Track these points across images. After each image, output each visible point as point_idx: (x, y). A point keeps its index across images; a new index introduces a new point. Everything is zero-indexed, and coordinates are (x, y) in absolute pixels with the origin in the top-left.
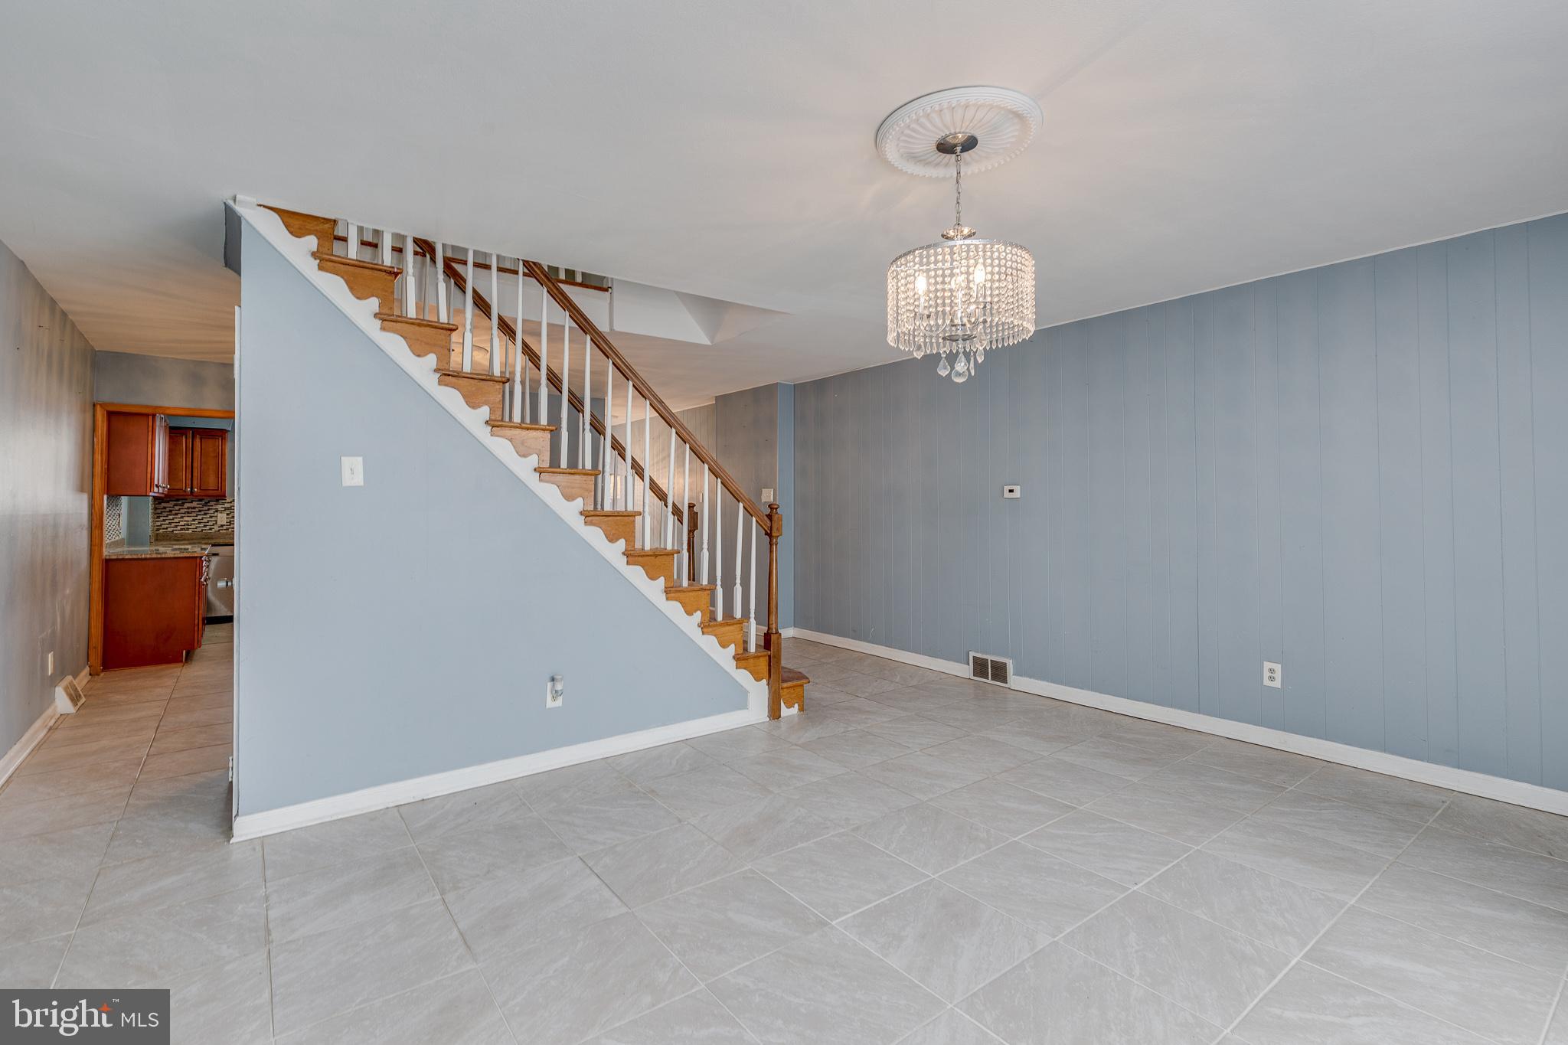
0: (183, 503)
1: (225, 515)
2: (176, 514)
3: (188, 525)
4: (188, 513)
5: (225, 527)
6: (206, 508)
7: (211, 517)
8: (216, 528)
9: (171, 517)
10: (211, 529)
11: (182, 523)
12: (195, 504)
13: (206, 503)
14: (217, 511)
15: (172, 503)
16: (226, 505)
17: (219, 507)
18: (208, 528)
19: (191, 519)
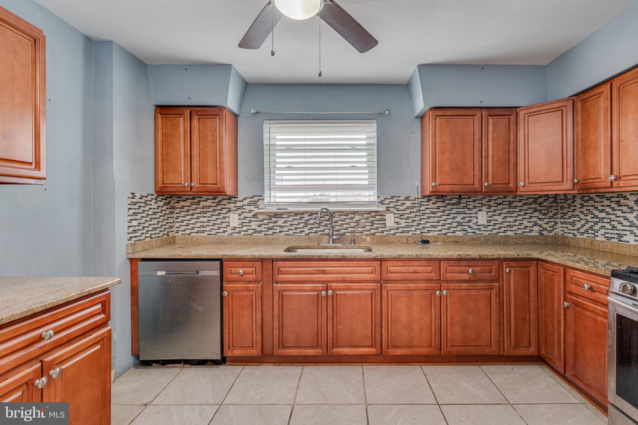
0: (199, 202)
1: (236, 216)
2: (193, 214)
3: (203, 226)
4: (204, 213)
5: (237, 230)
6: (219, 207)
7: (224, 218)
8: (229, 230)
9: (188, 218)
10: (224, 232)
11: (198, 225)
12: (209, 203)
13: (220, 201)
14: (230, 210)
15: (188, 203)
16: (239, 204)
17: (231, 206)
18: (222, 230)
19: (205, 220)
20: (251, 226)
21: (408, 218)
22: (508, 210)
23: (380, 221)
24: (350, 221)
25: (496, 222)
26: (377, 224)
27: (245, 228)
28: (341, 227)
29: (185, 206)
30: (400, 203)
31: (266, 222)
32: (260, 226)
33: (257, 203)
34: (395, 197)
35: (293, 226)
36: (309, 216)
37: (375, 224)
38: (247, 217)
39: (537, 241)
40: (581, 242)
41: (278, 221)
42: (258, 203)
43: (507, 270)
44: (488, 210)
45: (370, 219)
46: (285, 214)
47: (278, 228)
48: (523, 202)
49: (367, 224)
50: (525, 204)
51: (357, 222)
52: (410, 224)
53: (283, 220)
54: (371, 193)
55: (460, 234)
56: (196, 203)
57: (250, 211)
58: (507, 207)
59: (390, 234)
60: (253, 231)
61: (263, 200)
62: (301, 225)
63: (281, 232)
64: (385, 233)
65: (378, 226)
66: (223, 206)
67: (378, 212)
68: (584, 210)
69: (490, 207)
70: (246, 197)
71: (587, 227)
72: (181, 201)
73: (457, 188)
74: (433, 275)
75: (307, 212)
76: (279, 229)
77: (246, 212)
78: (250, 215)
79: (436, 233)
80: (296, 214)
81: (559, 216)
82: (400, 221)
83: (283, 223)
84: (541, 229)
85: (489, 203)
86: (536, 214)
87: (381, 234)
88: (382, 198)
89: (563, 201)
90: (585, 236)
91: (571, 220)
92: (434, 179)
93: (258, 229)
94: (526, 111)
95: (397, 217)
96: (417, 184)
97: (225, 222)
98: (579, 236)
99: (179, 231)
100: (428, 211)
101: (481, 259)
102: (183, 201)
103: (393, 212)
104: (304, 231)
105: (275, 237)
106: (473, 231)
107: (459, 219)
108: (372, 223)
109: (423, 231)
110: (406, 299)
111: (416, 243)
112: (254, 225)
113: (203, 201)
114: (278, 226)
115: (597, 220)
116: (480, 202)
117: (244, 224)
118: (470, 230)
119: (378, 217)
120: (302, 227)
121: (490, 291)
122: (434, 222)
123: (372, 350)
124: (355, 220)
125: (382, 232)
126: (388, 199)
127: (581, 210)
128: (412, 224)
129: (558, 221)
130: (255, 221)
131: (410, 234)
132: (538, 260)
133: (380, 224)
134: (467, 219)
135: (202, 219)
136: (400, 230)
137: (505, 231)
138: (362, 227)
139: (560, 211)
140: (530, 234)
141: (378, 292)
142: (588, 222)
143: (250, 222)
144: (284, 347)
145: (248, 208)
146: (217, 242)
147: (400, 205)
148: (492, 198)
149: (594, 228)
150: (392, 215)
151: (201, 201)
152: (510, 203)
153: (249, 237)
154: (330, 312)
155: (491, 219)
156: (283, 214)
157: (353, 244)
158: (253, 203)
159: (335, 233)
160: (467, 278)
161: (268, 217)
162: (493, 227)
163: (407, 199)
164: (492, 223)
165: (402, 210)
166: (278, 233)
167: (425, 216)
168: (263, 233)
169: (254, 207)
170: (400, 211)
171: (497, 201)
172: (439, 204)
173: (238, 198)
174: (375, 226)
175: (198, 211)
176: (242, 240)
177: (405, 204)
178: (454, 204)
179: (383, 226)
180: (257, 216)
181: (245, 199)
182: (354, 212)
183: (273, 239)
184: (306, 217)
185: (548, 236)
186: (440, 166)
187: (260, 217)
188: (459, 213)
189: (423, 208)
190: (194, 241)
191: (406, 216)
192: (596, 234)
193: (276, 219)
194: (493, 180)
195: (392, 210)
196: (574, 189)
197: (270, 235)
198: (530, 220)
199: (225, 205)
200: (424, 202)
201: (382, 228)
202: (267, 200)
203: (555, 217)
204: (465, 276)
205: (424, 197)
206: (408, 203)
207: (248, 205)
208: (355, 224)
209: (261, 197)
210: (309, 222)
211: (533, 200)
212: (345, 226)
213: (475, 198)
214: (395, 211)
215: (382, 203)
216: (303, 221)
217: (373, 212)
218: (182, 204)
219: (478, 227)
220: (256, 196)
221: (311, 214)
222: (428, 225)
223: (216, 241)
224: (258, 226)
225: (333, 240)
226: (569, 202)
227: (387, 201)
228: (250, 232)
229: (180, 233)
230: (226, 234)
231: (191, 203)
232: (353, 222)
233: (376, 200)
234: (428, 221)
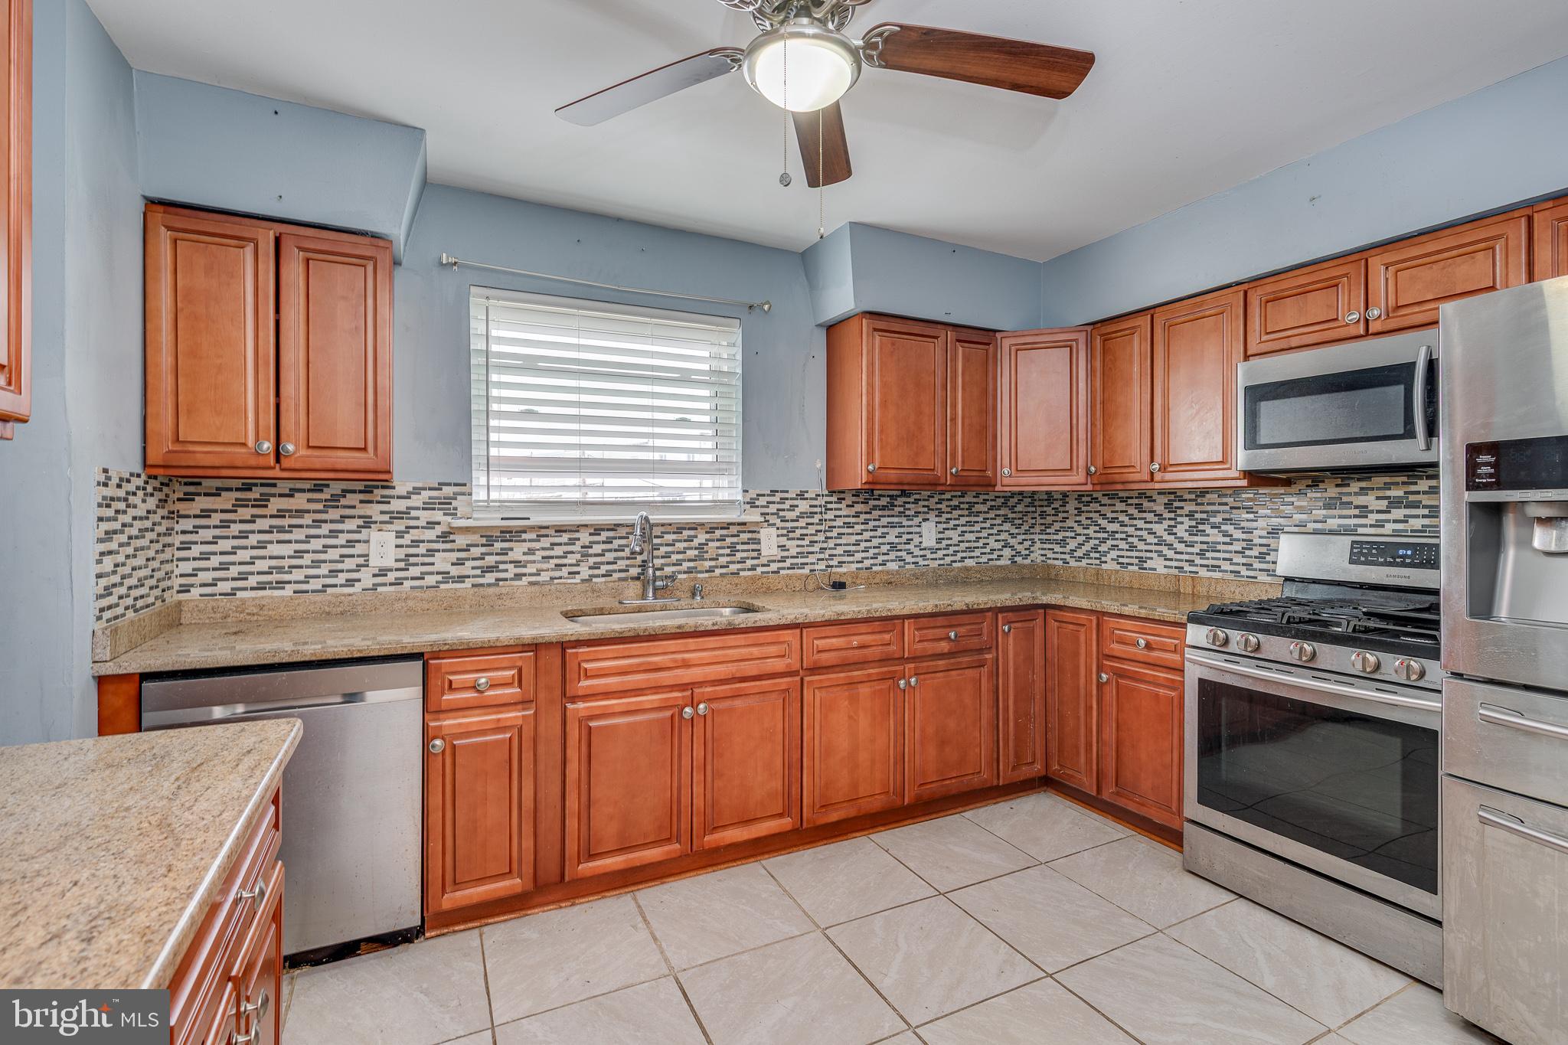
0: (264, 499)
1: (389, 538)
2: (243, 535)
3: (280, 569)
4: (281, 530)
5: (392, 576)
6: (334, 514)
7: (351, 543)
8: (366, 578)
9: (225, 545)
10: (350, 583)
11: (262, 565)
12: (300, 501)
13: (336, 498)
14: (368, 523)
15: (227, 500)
16: (397, 505)
17: (374, 511)
18: (342, 578)
19: (287, 550)
20: (433, 564)
21: (802, 537)
22: (968, 519)
23: (749, 543)
24: (685, 544)
25: (949, 542)
26: (743, 551)
27: (415, 571)
28: (668, 560)
29: (216, 511)
30: (786, 506)
31: (476, 551)
32: (460, 563)
33: (450, 504)
34: (777, 492)
35: (551, 561)
36: (591, 534)
37: (738, 551)
38: (423, 541)
39: (1010, 575)
40: (1079, 573)
41: (511, 549)
42: (455, 503)
43: (1006, 628)
44: (937, 519)
45: (729, 540)
46: (531, 532)
47: (510, 566)
48: (989, 503)
49: (721, 551)
50: (992, 508)
51: (701, 547)
52: (806, 549)
53: (525, 546)
54: (723, 482)
55: (893, 566)
56: (255, 500)
57: (432, 525)
58: (966, 512)
59: (768, 572)
60: (439, 578)
61: (470, 494)
62: (571, 559)
63: (518, 577)
64: (760, 570)
65: (745, 555)
66: (348, 512)
67: (744, 524)
68: (1082, 518)
69: (940, 513)
70: (420, 485)
71: (1087, 547)
72: (199, 494)
74: (893, 648)
75: (586, 526)
76: (512, 570)
77: (418, 527)
78: (431, 534)
79: (854, 566)
80: (560, 530)
81: (1037, 529)
82: (789, 544)
83: (524, 554)
84: (1014, 553)
85: (939, 506)
86: (1007, 526)
87: (750, 573)
88: (752, 494)
89: (1046, 503)
90: (1085, 562)
91: (1059, 537)
92: (870, 459)
93: (455, 571)
94: (1014, 341)
95: (782, 535)
96: (819, 466)
97: (353, 556)
98: (1073, 563)
99: (192, 586)
100: (839, 522)
101: (969, 612)
102: (206, 495)
103: (775, 524)
104: (578, 573)
105: (504, 591)
106: (914, 560)
107: (891, 538)
108: (733, 547)
109: (831, 563)
110: (846, 703)
111: (822, 589)
112: (442, 562)
113: (281, 495)
114: (511, 562)
115: (1105, 535)
116: (926, 503)
117: (412, 560)
118: (909, 559)
119: (744, 537)
120: (574, 562)
121: (978, 670)
122: (849, 545)
123: (786, 823)
124: (696, 542)
125: (753, 568)
126: (764, 495)
127: (1078, 518)
128: (811, 549)
129: (1036, 537)
130: (444, 551)
131: (806, 571)
132: (1046, 607)
133: (748, 551)
134: (905, 537)
135: (274, 549)
136: (789, 562)
137: (963, 558)
138: (711, 559)
139: (1039, 521)
140: (998, 563)
141: (796, 695)
142: (1088, 538)
143: (431, 552)
144: (592, 856)
145: (425, 516)
146: (328, 613)
147: (788, 510)
148: (943, 497)
149: (1100, 549)
150: (773, 531)
151: (274, 495)
152: (971, 505)
153: (431, 593)
154: (698, 753)
155: (941, 536)
156: (525, 532)
157: (699, 598)
158: (440, 503)
159: (658, 573)
161: (484, 541)
162: (945, 552)
163: (801, 496)
164: (945, 542)
165: (792, 521)
166: (511, 579)
167: (834, 534)
168: (468, 583)
169: (442, 512)
170: (788, 521)
171: (952, 503)
172: (859, 508)
173: (394, 488)
174: (739, 555)
175: (263, 524)
176: (410, 603)
177: (797, 506)
178: (884, 508)
179: (755, 554)
180: (452, 537)
181: (417, 491)
182: (694, 526)
183: (500, 596)
184: (585, 537)
185: (1024, 566)
186: (881, 432)
187: (461, 540)
188: (892, 526)
189: (830, 515)
190: (249, 614)
191: (799, 532)
192: (1103, 559)
193: (506, 545)
194: (963, 462)
195: (773, 519)
197: (489, 585)
198: (998, 538)
199: (354, 507)
200: (831, 503)
201: (753, 558)
202: (480, 495)
203: (1032, 530)
204: (944, 646)
205: (832, 493)
206: (803, 506)
207: (424, 509)
208: (696, 552)
209: (463, 486)
210: (591, 551)
211: (1002, 500)
212: (675, 557)
213: (917, 497)
214: (778, 522)
215: (752, 504)
216: (577, 548)
217: (734, 524)
218: (202, 503)
219: (922, 553)
220: (449, 484)
221: (597, 530)
222: (840, 550)
223: (327, 609)
224: (453, 564)
225: (655, 589)
226: (1056, 505)
227: (762, 501)
228: (431, 580)
229: (195, 592)
230: (358, 588)
231: (237, 500)
232: (691, 548)
233: (740, 497)
234: (839, 541)
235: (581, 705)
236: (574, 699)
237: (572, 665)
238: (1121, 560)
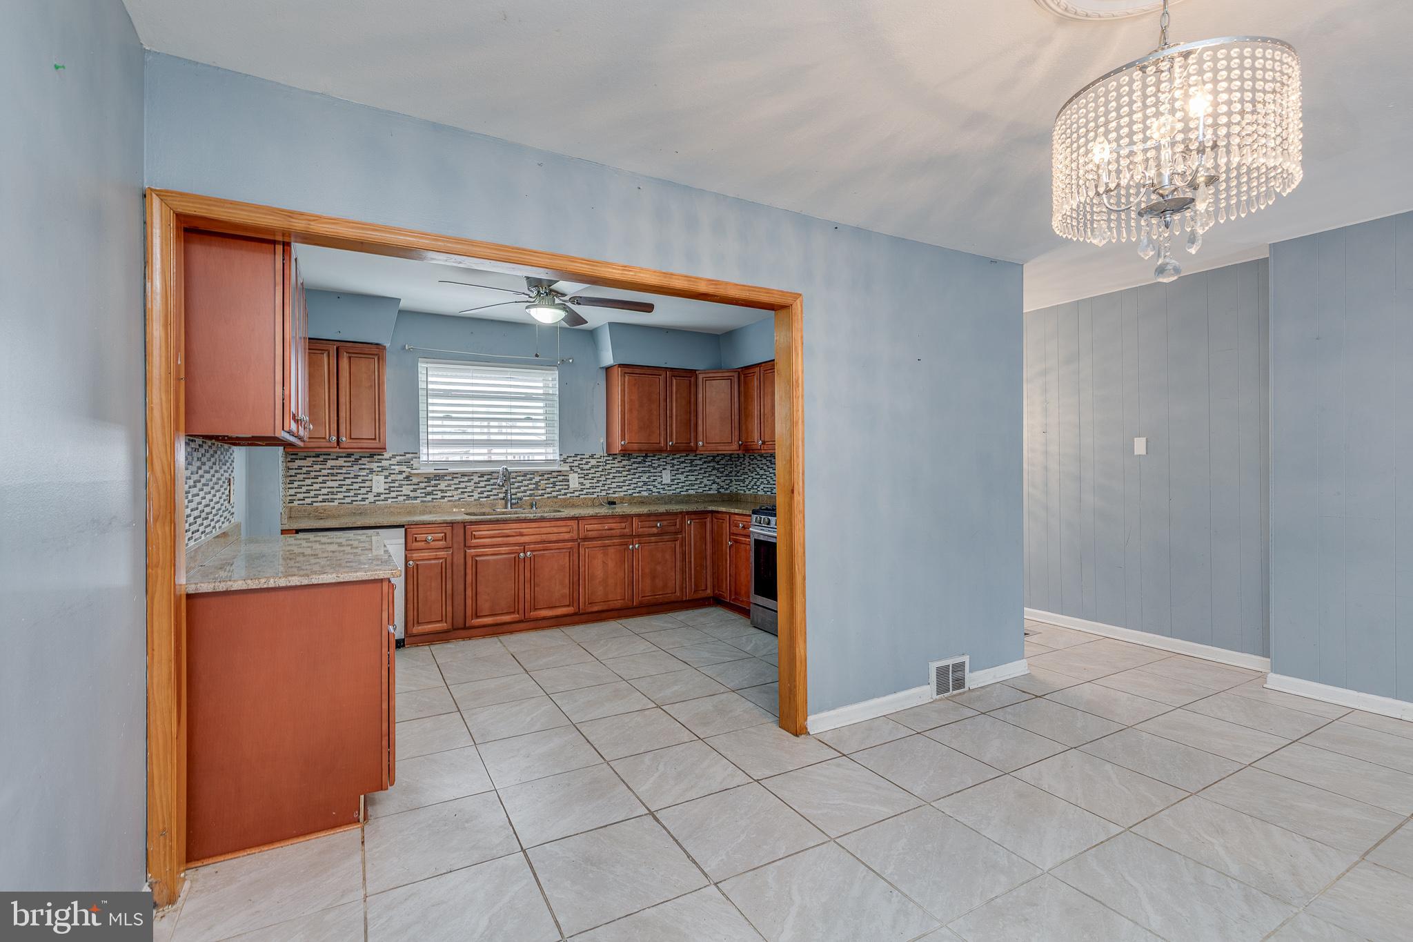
0: (325, 461)
1: (382, 478)
2: (316, 477)
3: (332, 493)
4: (332, 475)
5: (383, 497)
6: (356, 467)
7: (364, 481)
8: (371, 497)
9: (308, 482)
10: (364, 500)
11: (324, 491)
12: (341, 462)
13: (357, 460)
14: (372, 471)
15: (309, 462)
16: (385, 463)
17: (374, 466)
18: (360, 497)
19: (335, 484)
20: (402, 491)
21: (592, 478)
22: (690, 468)
23: (563, 481)
24: (528, 482)
25: (679, 481)
26: (559, 485)
27: (393, 494)
28: (519, 490)
29: (304, 467)
30: (584, 462)
31: (422, 485)
32: (415, 490)
33: (410, 462)
34: (579, 455)
35: (459, 490)
36: (479, 477)
37: (557, 485)
38: (397, 480)
39: (716, 499)
41: (440, 484)
42: (412, 462)
43: (689, 522)
44: (671, 469)
45: (552, 480)
46: (449, 475)
47: (439, 492)
48: (703, 460)
49: (547, 486)
50: (705, 462)
51: (536, 483)
52: (594, 485)
53: (446, 483)
54: (550, 450)
55: (645, 494)
56: (322, 461)
57: (401, 472)
58: (689, 465)
59: (575, 495)
60: (405, 498)
61: (419, 458)
62: (469, 489)
63: (443, 497)
64: (569, 495)
65: (560, 487)
66: (362, 466)
67: (560, 471)
69: (673, 465)
70: (396, 453)
71: (752, 483)
72: (297, 459)
73: (645, 447)
74: (627, 530)
75: (476, 473)
76: (440, 494)
77: (394, 474)
78: (401, 477)
79: (622, 494)
80: (464, 475)
81: (734, 473)
82: (585, 482)
83: (446, 486)
84: (719, 487)
85: (672, 462)
86: (714, 472)
87: (563, 497)
88: (565, 456)
89: (737, 459)
92: (623, 438)
93: (412, 494)
94: (704, 376)
95: (581, 477)
96: (602, 441)
97: (365, 487)
98: (747, 492)
99: (294, 500)
100: (614, 470)
101: (668, 513)
102: (300, 459)
103: (577, 472)
104: (473, 496)
105: (436, 504)
106: (657, 490)
107: (644, 479)
108: (554, 484)
109: (609, 492)
110: (602, 555)
111: (602, 504)
112: (406, 490)
113: (332, 459)
114: (439, 490)
115: (759, 476)
116: (665, 460)
117: (392, 489)
118: (655, 490)
119: (560, 478)
121: (674, 542)
122: (619, 482)
123: (570, 610)
124: (534, 481)
125: (565, 494)
126: (571, 457)
127: (749, 468)
128: (597, 485)
129: (733, 478)
130: (407, 485)
131: (595, 496)
132: (712, 512)
133: (562, 485)
134: (652, 478)
135: (330, 484)
136: (585, 491)
137: (687, 490)
138: (542, 490)
139: (735, 469)
140: (709, 492)
141: (576, 550)
142: (753, 478)
143: (401, 486)
144: (478, 617)
145: (398, 468)
147: (584, 464)
148: (675, 456)
149: (756, 484)
150: (576, 475)
151: (329, 459)
152: (692, 461)
153: (401, 505)
154: (528, 574)
155: (674, 478)
156: (446, 476)
157: (534, 509)
158: (405, 462)
159: (513, 497)
160: (656, 532)
161: (426, 480)
162: (676, 486)
163: (592, 456)
164: (676, 481)
165: (587, 470)
166: (440, 499)
167: (611, 476)
168: (418, 501)
169: (406, 466)
170: (584, 470)
171: (680, 460)
172: (625, 463)
173: (384, 455)
174: (557, 488)
175: (324, 472)
176: (392, 509)
177: (590, 462)
178: (639, 463)
179: (566, 487)
180: (411, 478)
181: (394, 456)
182: (533, 472)
183: (434, 507)
184: (476, 479)
185: (724, 494)
186: (629, 424)
187: (415, 480)
188: (644, 472)
189: (608, 467)
190: (319, 513)
191: (590, 476)
192: (757, 489)
193: (437, 482)
194: (676, 439)
195: (576, 469)
196: (739, 450)
197: (429, 501)
198: (709, 478)
199: (365, 464)
200: (609, 460)
201: (565, 489)
202: (423, 458)
203: (730, 474)
204: (655, 530)
205: (609, 455)
206: (593, 462)
207: (397, 465)
208: (534, 486)
209: (416, 454)
210: (479, 485)
211: (712, 458)
212: (522, 488)
213: (660, 457)
214: (579, 470)
215: (564, 461)
216: (472, 483)
217: (554, 472)
218: (299, 463)
219: (662, 487)
220: (409, 453)
221: (482, 475)
222: (614, 485)
223: (353, 512)
224: (411, 491)
225: (511, 504)
226: (741, 461)
227: (570, 460)
228: (401, 499)
229: (296, 503)
230: (367, 502)
231: (313, 461)
232: (531, 484)
233: (558, 458)
234: (613, 480)
235: (473, 551)
236: (470, 547)
237: (468, 533)
238: (765, 489)
